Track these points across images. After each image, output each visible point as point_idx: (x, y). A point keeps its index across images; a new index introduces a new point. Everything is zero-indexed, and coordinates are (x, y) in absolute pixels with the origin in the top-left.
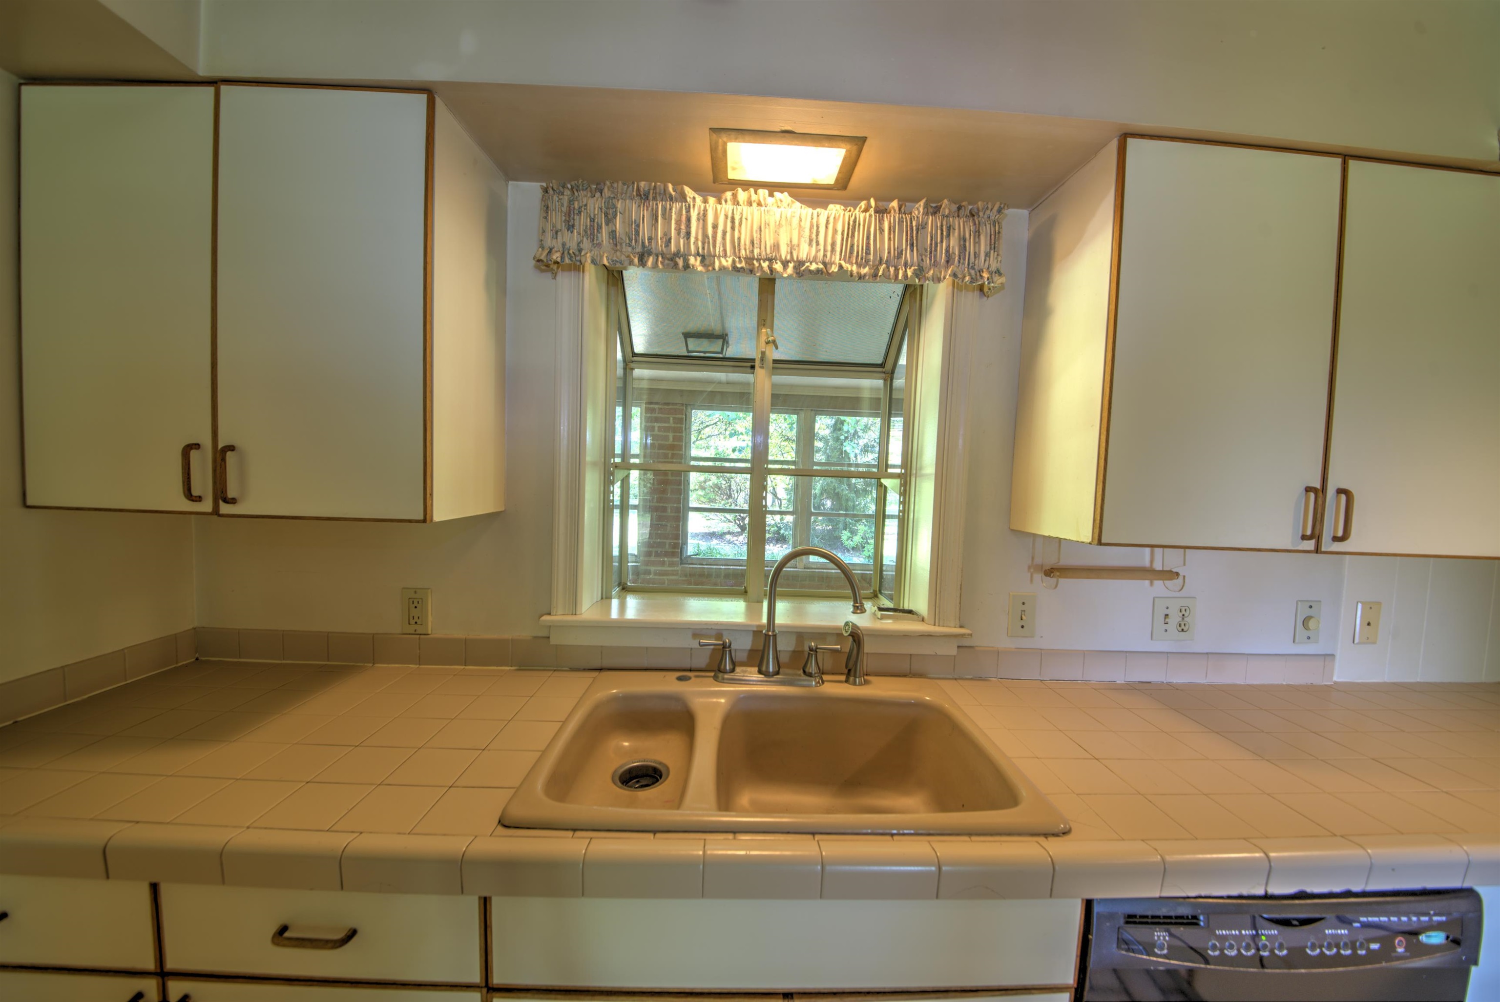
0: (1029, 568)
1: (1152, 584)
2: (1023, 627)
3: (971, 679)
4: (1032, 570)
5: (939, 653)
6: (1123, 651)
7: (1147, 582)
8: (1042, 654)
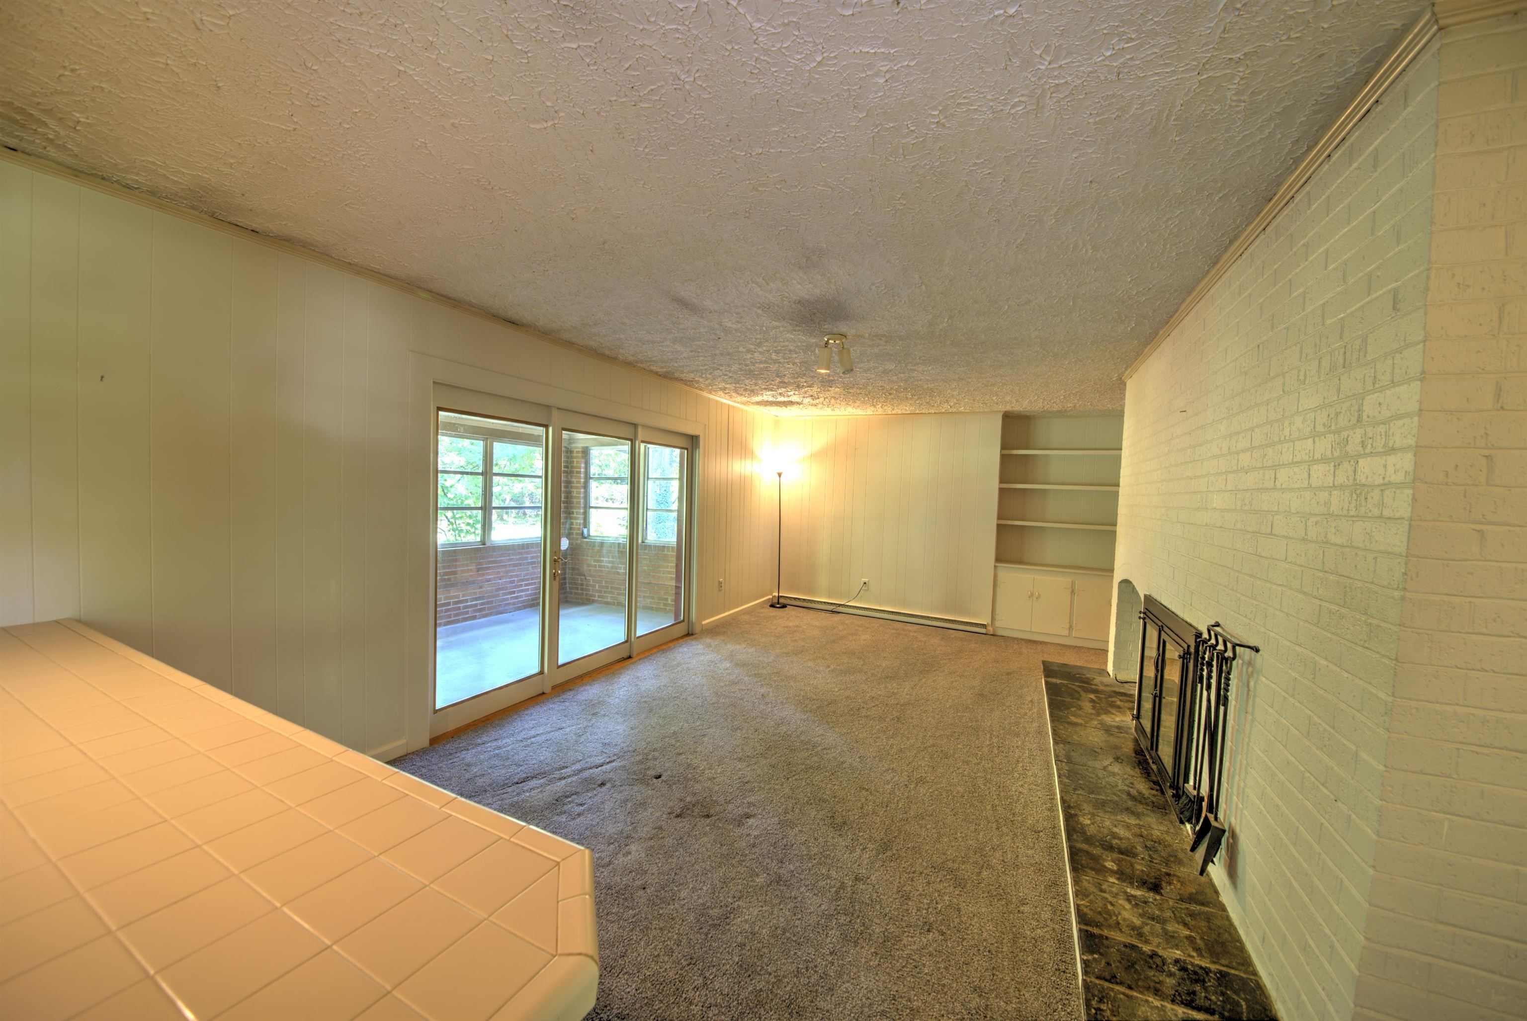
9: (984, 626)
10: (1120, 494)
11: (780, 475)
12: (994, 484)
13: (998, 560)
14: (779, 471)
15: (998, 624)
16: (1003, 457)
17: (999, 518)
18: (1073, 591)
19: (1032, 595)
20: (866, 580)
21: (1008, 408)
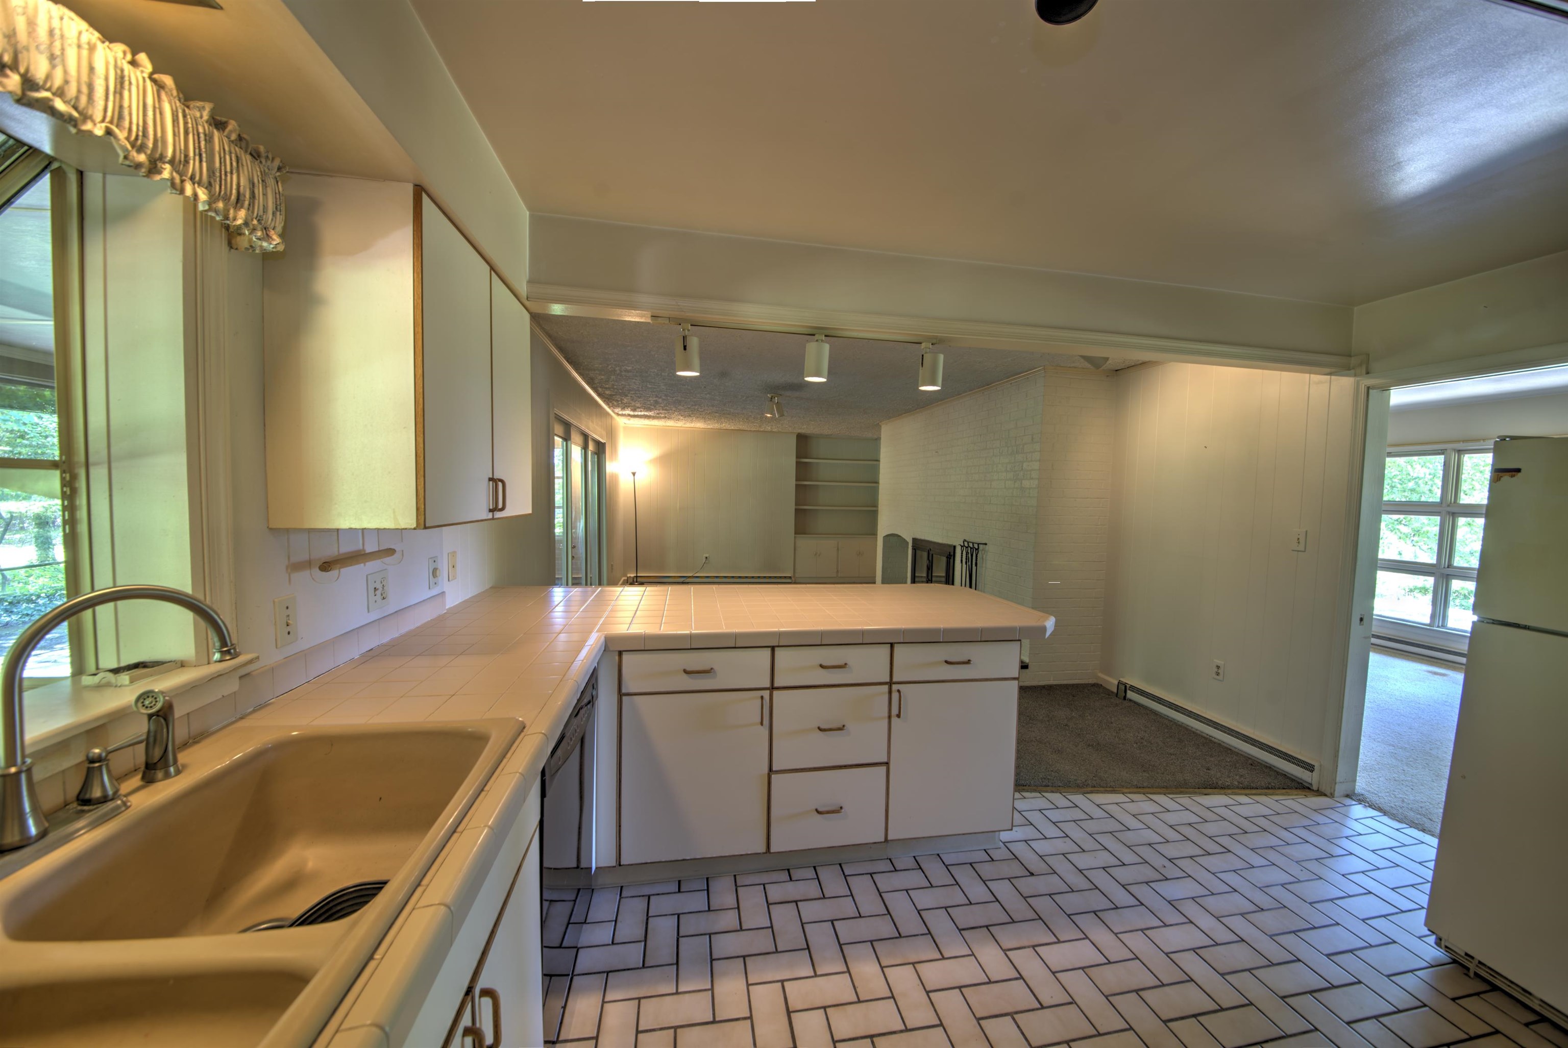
0: (287, 568)
1: (365, 565)
2: (289, 633)
3: (254, 711)
4: (289, 571)
5: (225, 694)
6: (353, 630)
7: (362, 565)
8: (305, 655)
9: (790, 577)
10: (880, 488)
11: (634, 474)
12: (793, 482)
13: (796, 533)
14: (633, 471)
15: (797, 575)
16: (798, 463)
17: (796, 505)
18: (838, 549)
19: (816, 554)
20: (707, 555)
21: (800, 431)
